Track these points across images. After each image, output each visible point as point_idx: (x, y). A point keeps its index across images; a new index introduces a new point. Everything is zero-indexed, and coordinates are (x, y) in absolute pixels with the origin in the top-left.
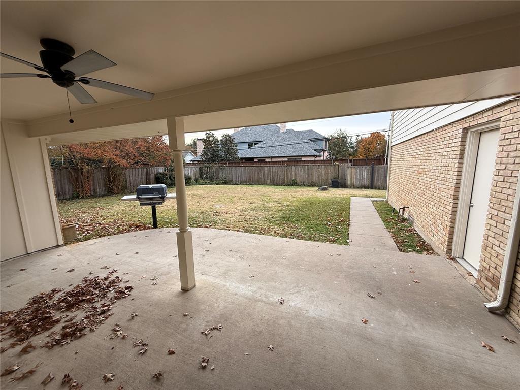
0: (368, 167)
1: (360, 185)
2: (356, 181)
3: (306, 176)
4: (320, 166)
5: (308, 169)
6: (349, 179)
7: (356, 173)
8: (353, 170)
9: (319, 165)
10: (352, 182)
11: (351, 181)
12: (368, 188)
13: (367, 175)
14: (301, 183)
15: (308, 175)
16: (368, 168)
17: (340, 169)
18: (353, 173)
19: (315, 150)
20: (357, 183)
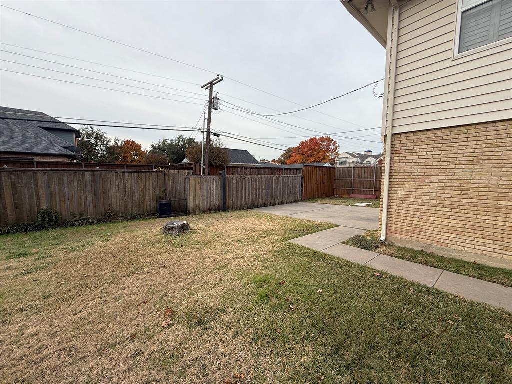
0: (217, 177)
1: (208, 207)
2: (202, 201)
3: (90, 199)
4: (127, 174)
5: (94, 181)
6: (192, 197)
7: (201, 188)
8: (197, 183)
9: (124, 173)
10: (197, 203)
11: (195, 201)
12: (219, 211)
13: (217, 190)
14: (74, 216)
15: (95, 194)
16: (217, 179)
17: (170, 181)
18: (198, 189)
19: (66, 148)
20: (203, 205)
